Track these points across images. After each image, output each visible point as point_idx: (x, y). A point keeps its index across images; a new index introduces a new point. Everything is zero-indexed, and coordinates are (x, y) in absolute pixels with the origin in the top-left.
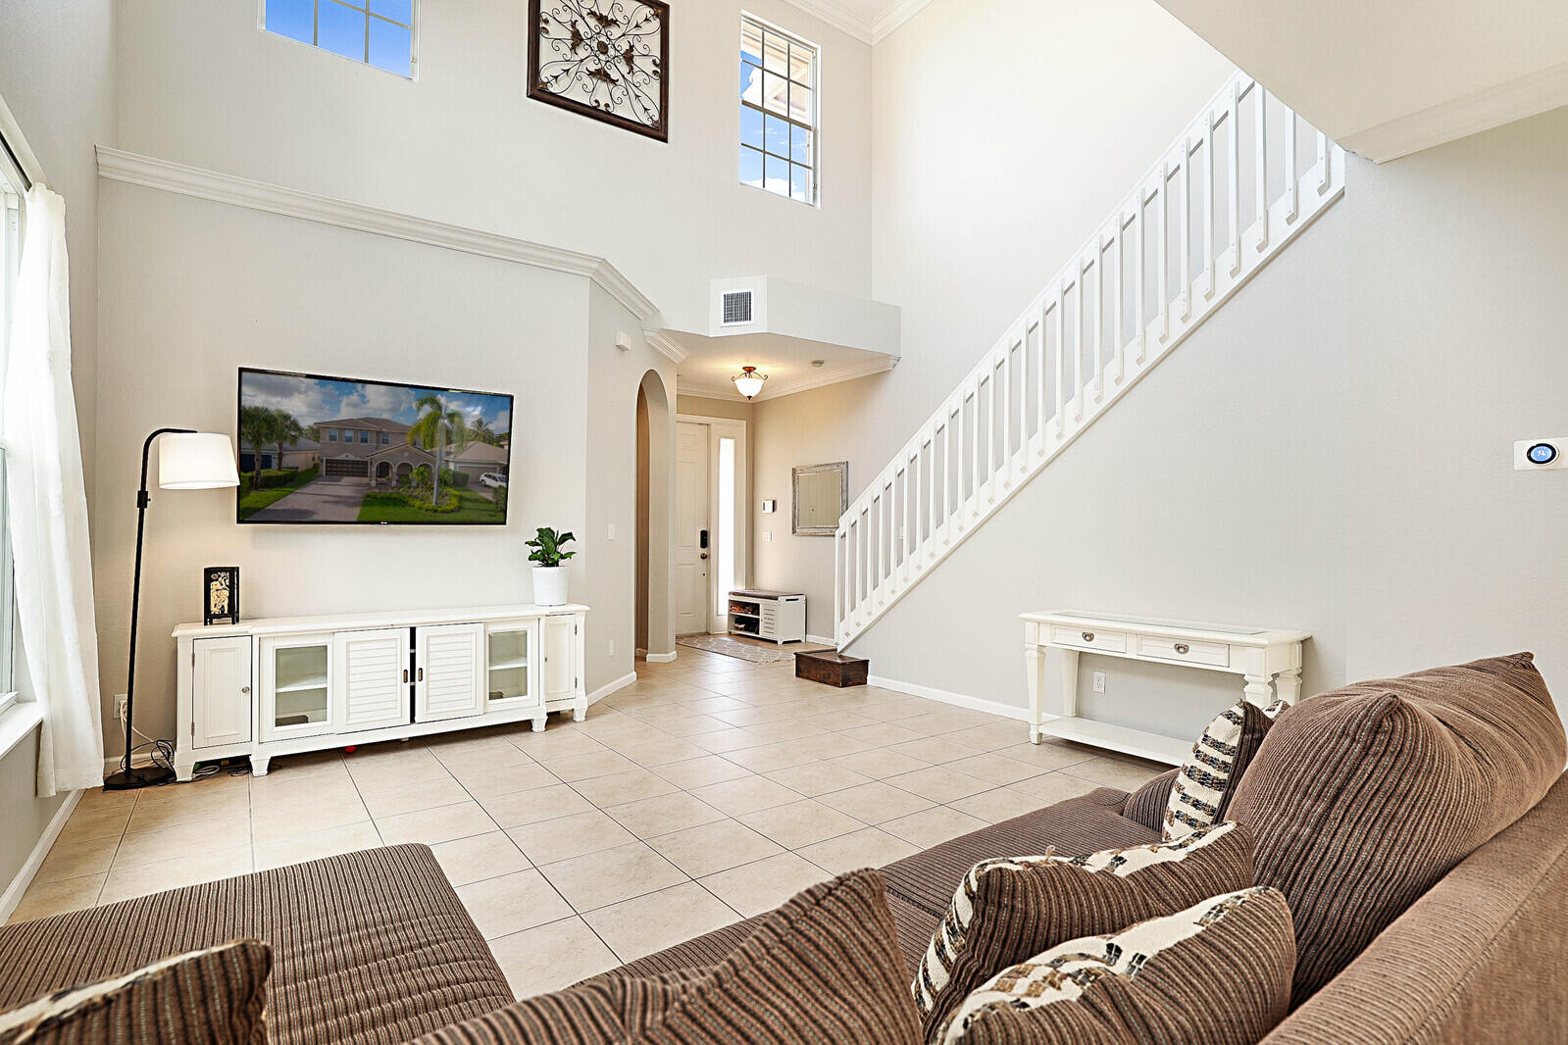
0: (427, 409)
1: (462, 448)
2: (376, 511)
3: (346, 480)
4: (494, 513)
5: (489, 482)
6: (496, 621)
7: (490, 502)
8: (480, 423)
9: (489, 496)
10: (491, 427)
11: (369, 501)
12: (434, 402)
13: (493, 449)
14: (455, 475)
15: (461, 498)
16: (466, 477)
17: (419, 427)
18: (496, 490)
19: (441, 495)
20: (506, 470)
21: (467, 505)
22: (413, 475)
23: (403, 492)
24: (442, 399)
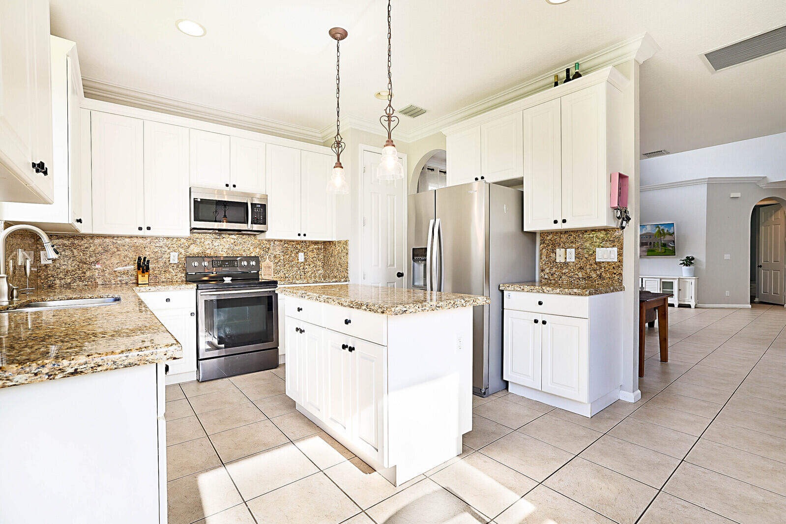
0: (657, 229)
1: (664, 237)
2: (650, 253)
3: (645, 246)
4: (672, 253)
5: (671, 245)
6: (664, 279)
7: (671, 250)
8: (668, 231)
9: (671, 248)
10: (670, 231)
11: (649, 251)
12: (658, 227)
13: (671, 236)
14: (664, 244)
15: (665, 249)
16: (666, 244)
17: (656, 234)
18: (672, 247)
19: (661, 249)
20: (674, 242)
21: (666, 251)
22: (656, 245)
23: (654, 249)
24: (660, 226)
